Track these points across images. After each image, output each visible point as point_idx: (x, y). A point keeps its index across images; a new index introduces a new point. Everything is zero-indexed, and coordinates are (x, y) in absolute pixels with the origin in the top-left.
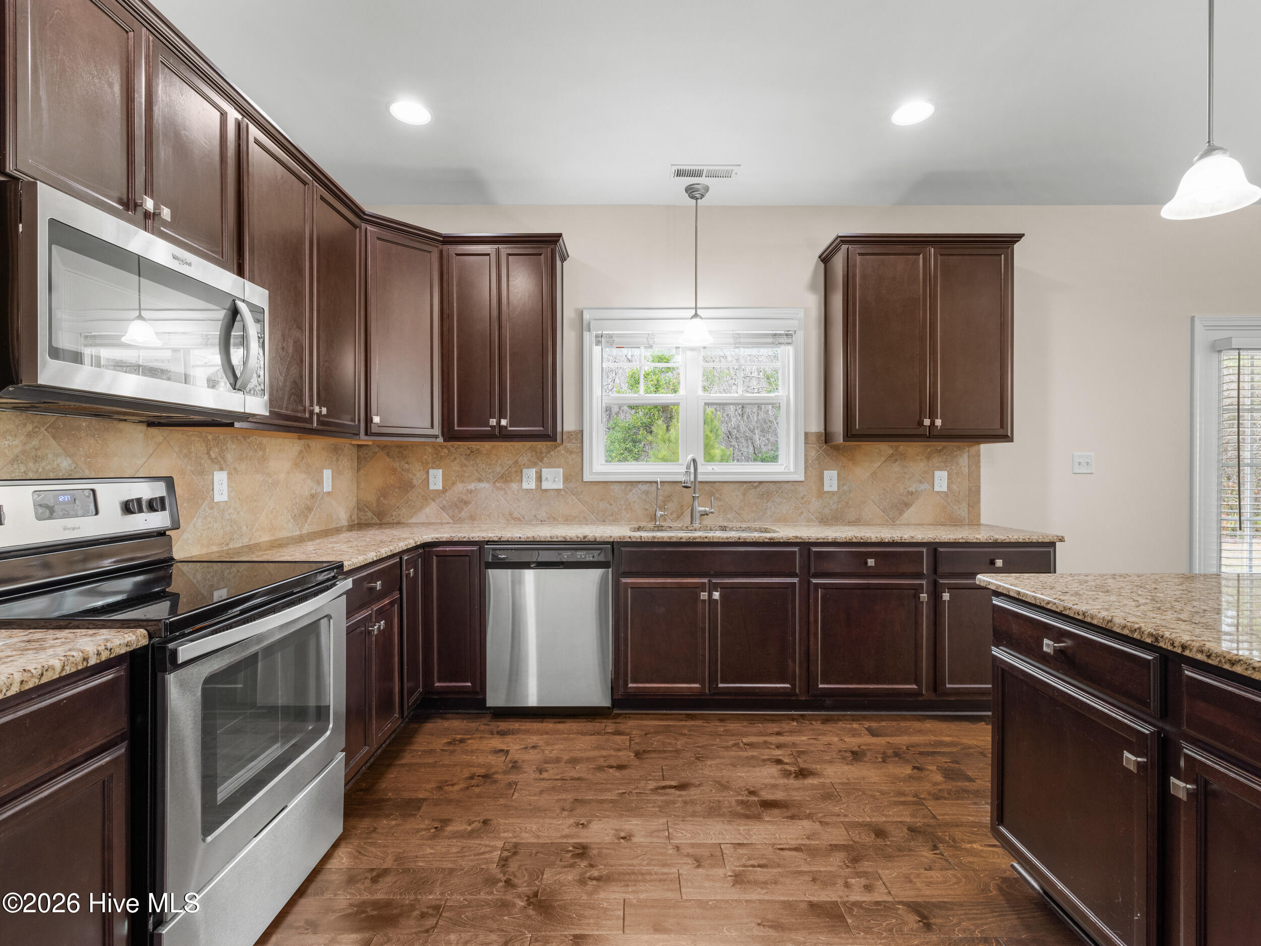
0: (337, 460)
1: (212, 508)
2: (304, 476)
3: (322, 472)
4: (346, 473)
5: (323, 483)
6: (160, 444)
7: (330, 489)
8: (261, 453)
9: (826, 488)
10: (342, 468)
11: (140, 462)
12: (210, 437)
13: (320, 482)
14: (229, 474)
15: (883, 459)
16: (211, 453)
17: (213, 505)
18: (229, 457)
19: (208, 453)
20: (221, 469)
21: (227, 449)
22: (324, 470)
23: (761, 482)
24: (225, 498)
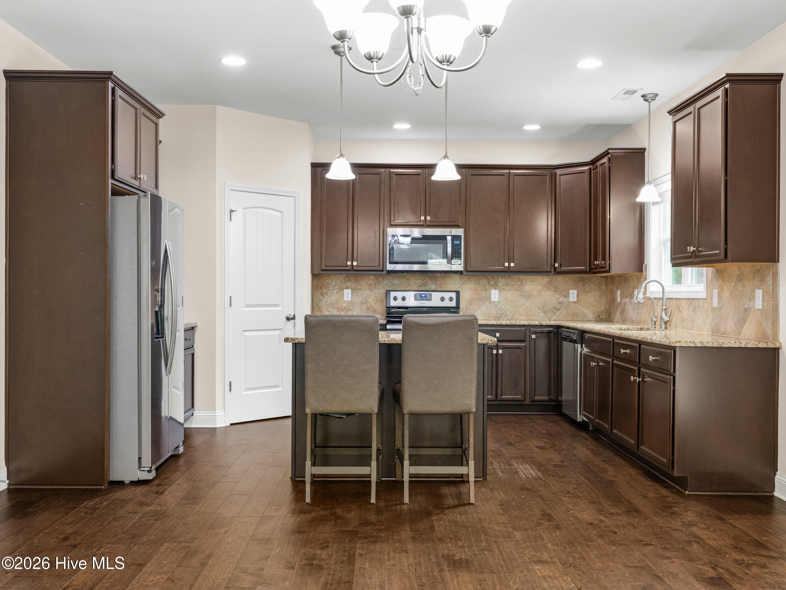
0: (584, 285)
1: (491, 303)
2: (552, 293)
3: (569, 291)
4: (593, 292)
5: (569, 297)
6: (466, 280)
7: (575, 300)
8: (520, 283)
9: (714, 306)
10: (589, 289)
11: (458, 286)
12: (490, 277)
13: (567, 296)
14: (500, 291)
15: (735, 279)
16: (490, 283)
17: (490, 302)
18: (500, 284)
19: (489, 283)
20: (496, 289)
21: (499, 281)
22: (571, 291)
23: (693, 299)
24: (497, 299)
